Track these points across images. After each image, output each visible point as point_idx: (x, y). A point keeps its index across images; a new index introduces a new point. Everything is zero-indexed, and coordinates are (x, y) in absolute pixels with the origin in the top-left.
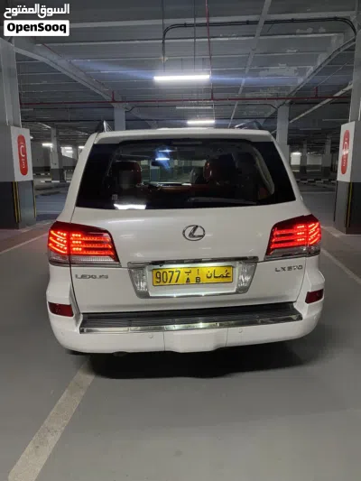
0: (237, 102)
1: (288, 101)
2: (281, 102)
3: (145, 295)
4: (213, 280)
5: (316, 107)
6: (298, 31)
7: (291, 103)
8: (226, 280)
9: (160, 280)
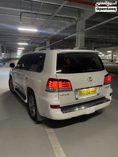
0: (34, 38)
1: (50, 39)
2: (48, 39)
3: (77, 99)
4: (92, 92)
5: (58, 42)
6: (59, 20)
7: (50, 40)
8: (95, 92)
9: (81, 94)
